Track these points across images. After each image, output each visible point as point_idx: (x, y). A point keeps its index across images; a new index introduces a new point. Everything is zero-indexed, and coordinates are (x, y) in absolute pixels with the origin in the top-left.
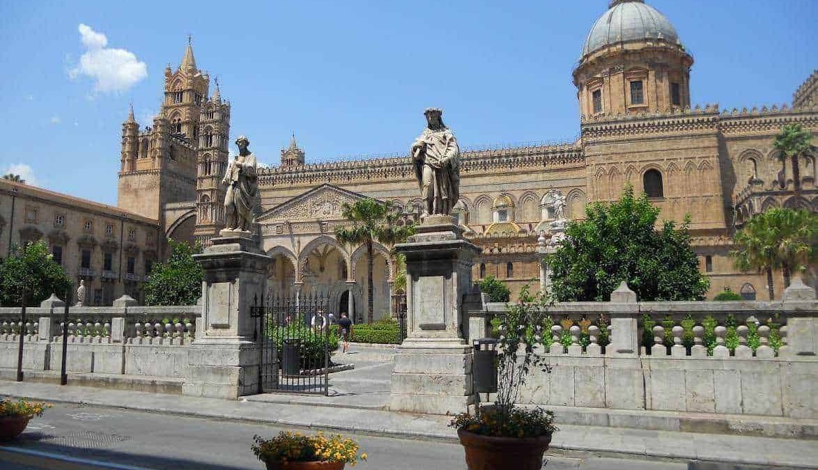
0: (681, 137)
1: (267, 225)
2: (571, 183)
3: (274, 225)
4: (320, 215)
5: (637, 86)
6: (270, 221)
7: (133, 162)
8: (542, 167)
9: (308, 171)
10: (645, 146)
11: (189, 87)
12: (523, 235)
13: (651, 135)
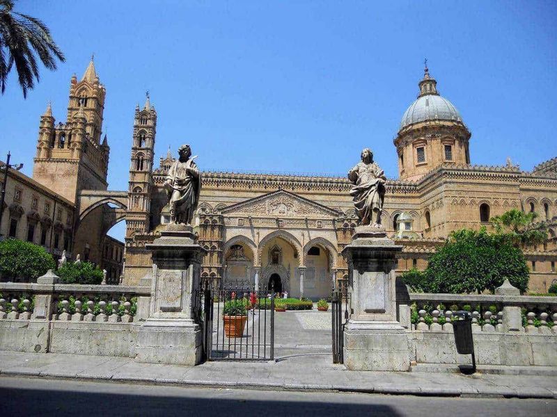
0: (500, 185)
1: (229, 218)
2: (410, 207)
3: (237, 217)
4: (276, 214)
5: (448, 148)
6: (232, 215)
7: (49, 151)
8: (391, 194)
9: (217, 177)
10: (480, 188)
11: (94, 96)
12: (406, 240)
13: (484, 182)
